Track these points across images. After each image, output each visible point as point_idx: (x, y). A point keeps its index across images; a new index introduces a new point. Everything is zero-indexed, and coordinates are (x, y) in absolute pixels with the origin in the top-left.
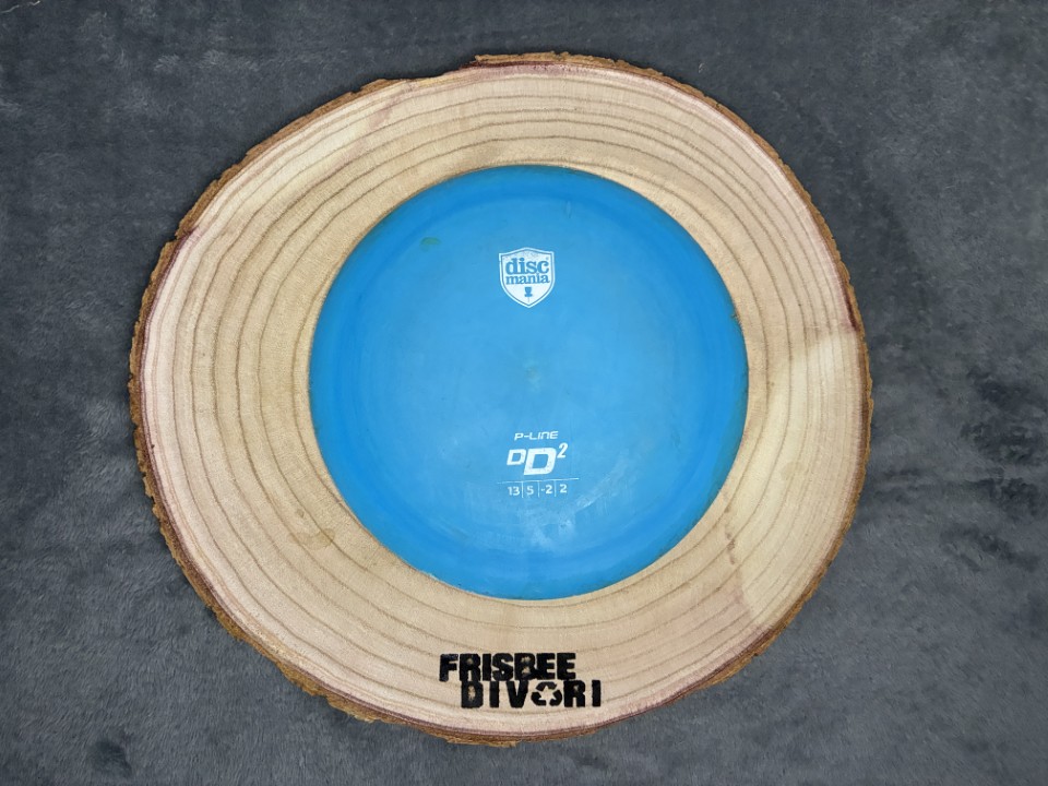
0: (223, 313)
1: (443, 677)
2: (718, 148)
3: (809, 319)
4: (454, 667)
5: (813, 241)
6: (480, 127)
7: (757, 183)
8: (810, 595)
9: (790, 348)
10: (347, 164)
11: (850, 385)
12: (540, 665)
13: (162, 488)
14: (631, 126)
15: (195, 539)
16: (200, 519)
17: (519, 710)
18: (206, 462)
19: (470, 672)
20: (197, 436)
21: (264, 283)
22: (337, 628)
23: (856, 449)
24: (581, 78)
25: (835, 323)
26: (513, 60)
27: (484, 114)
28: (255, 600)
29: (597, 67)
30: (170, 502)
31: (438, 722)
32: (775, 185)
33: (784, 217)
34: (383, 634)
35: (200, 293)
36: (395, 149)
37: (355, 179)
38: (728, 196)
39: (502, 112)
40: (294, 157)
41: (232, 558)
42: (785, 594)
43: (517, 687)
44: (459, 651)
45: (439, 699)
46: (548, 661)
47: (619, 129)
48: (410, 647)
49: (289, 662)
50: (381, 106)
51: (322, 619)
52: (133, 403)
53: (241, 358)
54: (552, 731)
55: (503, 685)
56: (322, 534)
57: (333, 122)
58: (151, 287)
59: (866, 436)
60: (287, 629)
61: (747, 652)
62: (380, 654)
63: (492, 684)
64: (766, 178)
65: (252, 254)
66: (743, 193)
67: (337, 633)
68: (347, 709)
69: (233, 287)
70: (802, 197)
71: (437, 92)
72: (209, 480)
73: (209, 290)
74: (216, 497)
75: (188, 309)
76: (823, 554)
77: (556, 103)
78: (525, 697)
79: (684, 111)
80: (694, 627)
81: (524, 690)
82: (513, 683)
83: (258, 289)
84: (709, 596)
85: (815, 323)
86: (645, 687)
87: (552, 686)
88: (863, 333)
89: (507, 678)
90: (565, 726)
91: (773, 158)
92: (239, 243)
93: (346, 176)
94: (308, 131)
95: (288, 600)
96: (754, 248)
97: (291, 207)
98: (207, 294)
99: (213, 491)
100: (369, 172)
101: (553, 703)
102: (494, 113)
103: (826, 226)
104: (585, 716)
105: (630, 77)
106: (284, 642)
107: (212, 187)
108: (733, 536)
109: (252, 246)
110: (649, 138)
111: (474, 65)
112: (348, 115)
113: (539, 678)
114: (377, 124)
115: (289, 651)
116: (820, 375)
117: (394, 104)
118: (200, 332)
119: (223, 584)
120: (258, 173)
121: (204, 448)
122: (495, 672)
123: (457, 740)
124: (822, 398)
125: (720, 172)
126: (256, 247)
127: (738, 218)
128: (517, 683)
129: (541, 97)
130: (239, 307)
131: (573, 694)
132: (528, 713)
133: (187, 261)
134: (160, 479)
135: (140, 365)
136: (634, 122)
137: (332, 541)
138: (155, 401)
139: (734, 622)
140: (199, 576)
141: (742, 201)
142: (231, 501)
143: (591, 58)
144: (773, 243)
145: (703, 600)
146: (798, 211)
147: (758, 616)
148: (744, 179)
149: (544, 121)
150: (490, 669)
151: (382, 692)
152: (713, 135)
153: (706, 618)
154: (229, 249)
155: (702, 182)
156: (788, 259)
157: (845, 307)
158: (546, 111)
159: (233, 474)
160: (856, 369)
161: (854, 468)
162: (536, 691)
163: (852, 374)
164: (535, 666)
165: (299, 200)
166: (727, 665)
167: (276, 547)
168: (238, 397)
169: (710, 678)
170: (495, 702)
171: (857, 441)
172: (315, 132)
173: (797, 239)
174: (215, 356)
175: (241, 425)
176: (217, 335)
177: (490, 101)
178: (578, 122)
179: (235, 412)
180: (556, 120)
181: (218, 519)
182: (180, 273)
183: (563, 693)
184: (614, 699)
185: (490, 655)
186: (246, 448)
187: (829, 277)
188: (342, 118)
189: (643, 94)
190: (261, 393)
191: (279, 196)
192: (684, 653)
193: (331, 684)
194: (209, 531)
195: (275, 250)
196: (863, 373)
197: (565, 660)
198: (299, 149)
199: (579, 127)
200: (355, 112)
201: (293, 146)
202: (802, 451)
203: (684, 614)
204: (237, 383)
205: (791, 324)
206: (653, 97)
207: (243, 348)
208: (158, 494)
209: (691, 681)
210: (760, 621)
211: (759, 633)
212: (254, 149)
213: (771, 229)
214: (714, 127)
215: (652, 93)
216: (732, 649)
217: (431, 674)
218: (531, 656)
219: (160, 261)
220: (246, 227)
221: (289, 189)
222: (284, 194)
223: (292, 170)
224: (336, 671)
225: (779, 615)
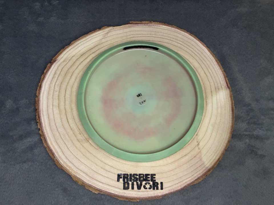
0: (63, 81)
1: (118, 180)
2: (191, 44)
3: (216, 85)
4: (121, 178)
5: (216, 66)
6: (131, 38)
7: (201, 52)
8: (221, 159)
9: (212, 93)
10: (97, 46)
11: (228, 102)
12: (145, 177)
13: (42, 126)
14: (169, 38)
15: (50, 140)
16: (52, 134)
17: (140, 190)
18: (55, 119)
19: (126, 179)
20: (53, 112)
21: (74, 74)
22: (89, 166)
23: (231, 119)
24: (156, 27)
25: (223, 87)
26: (139, 23)
27: (132, 35)
28: (66, 158)
29: (160, 25)
30: (44, 130)
31: (116, 193)
32: (206, 53)
33: (208, 61)
34: (101, 168)
35: (57, 76)
36: (109, 42)
37: (99, 49)
38: (194, 55)
39: (136, 34)
40: (83, 44)
41: (60, 145)
42: (214, 158)
43: (139, 184)
44: (123, 173)
45: (117, 187)
46: (148, 176)
47: (166, 39)
48: (109, 172)
49: (75, 175)
50: (106, 32)
51: (85, 163)
52: (37, 103)
53: (67, 92)
54: (149, 197)
55: (135, 183)
56: (86, 139)
57: (93, 36)
58: (44, 74)
59: (233, 115)
60: (75, 166)
61: (204, 174)
62: (101, 173)
63: (132, 182)
64: (204, 51)
65: (71, 67)
66: (198, 55)
67: (88, 167)
68: (91, 190)
69: (65, 75)
70: (213, 56)
71: (120, 30)
72: (55, 124)
73: (59, 75)
74: (57, 129)
75: (53, 80)
76: (224, 148)
77: (150, 33)
78: (141, 186)
79: (182, 35)
80: (189, 167)
81: (141, 185)
82: (138, 182)
83: (72, 75)
84: (193, 159)
85: (218, 87)
86: (176, 184)
87: (149, 183)
88: (231, 89)
89: (136, 181)
90: (153, 195)
91: (205, 46)
92: (67, 64)
93: (96, 48)
94: (87, 37)
95: (75, 158)
96: (201, 68)
97: (81, 56)
98: (58, 76)
99: (56, 127)
100: (102, 48)
101: (150, 188)
102: (134, 35)
103: (219, 63)
104: (158, 193)
105: (168, 27)
106: (73, 169)
107: (62, 50)
108: (199, 142)
109: (71, 65)
110: (173, 41)
111: (130, 23)
112: (97, 34)
113: (145, 181)
114: (105, 36)
115: (75, 172)
116: (220, 100)
117: (109, 32)
118: (56, 86)
119: (57, 153)
120: (74, 47)
121: (55, 116)
122: (133, 179)
123: (122, 199)
124: (221, 106)
125: (192, 50)
126: (72, 65)
127: (197, 60)
128: (139, 182)
129: (146, 31)
130: (67, 80)
131: (155, 186)
132: (142, 191)
133: (54, 68)
134: (42, 123)
135: (39, 94)
136: (170, 37)
137: (88, 141)
138: (43, 103)
139: (200, 166)
140: (51, 150)
141: (197, 56)
142: (61, 130)
143: (159, 23)
144: (206, 66)
145: (191, 160)
146: (212, 59)
147: (207, 164)
148: (198, 51)
149: (147, 37)
150: (132, 178)
151: (101, 184)
152: (189, 41)
153: (192, 165)
154: (65, 65)
155: (187, 52)
156: (210, 71)
157: (226, 83)
158: (147, 34)
159: (62, 122)
160: (230, 99)
161: (231, 124)
162: (145, 185)
163: (228, 99)
164: (144, 178)
165: (84, 54)
166: (199, 178)
167: (73, 143)
168: (65, 102)
169: (194, 182)
170: (133, 188)
171: (231, 117)
172: (89, 38)
173: (212, 66)
174: (59, 92)
175: (65, 109)
176: (60, 86)
177: (133, 32)
178: (155, 37)
179: (64, 106)
180: (150, 37)
181: (58, 134)
182: (52, 71)
183: (152, 185)
184: (167, 187)
185: (131, 174)
186: (66, 116)
187: (221, 76)
188: (96, 35)
189: (172, 31)
190: (71, 101)
191: (79, 53)
192: (186, 175)
193: (86, 182)
194: (54, 138)
195: (77, 66)
196: (231, 99)
197: (153, 176)
198: (84, 42)
199: (156, 38)
200: (99, 34)
201: (83, 41)
202: (216, 119)
203: (186, 163)
204: (65, 99)
205: (212, 87)
206: (174, 32)
207: (67, 90)
208: (41, 128)
209: (189, 183)
210: (207, 166)
211: (207, 169)
212: (73, 42)
213: (205, 64)
214: (190, 39)
215: (174, 31)
216: (200, 174)
217: (115, 179)
218: (143, 174)
219: (47, 68)
220: (70, 60)
221: (82, 51)
222: (80, 52)
223: (82, 47)
224: (88, 178)
225: (213, 164)
